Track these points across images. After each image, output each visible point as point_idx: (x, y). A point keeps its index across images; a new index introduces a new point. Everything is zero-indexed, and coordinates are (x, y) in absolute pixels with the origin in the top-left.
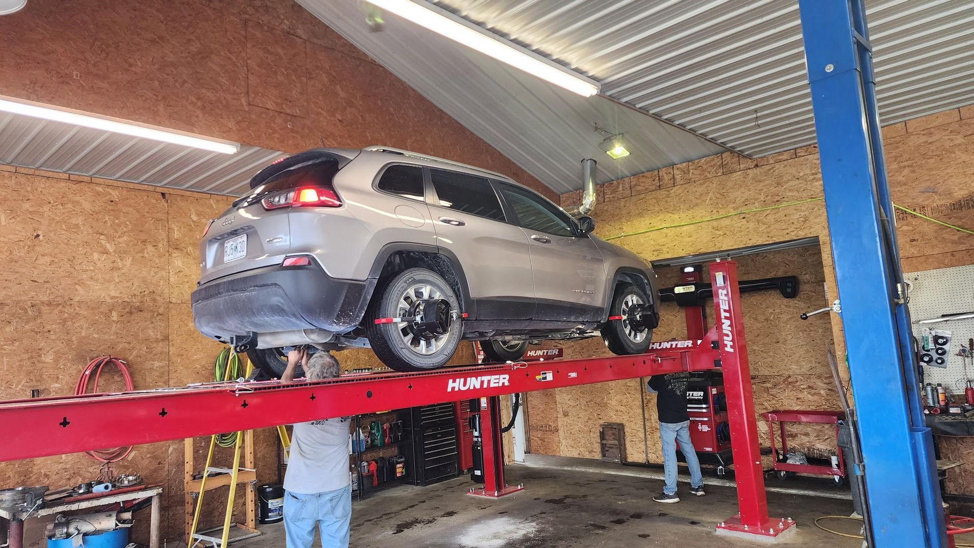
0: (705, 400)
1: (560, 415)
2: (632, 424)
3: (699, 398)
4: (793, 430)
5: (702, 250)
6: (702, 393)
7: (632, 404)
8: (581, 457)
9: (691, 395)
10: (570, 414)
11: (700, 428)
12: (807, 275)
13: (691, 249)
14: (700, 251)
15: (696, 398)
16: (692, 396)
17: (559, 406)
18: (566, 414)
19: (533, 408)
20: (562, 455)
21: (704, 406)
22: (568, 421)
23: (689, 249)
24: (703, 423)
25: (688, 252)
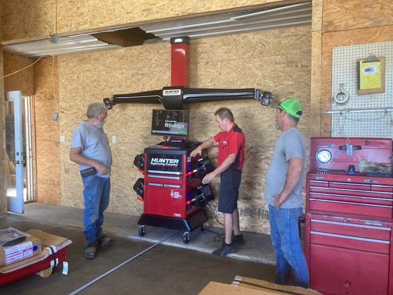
0: (179, 168)
1: (63, 172)
2: (120, 182)
3: (174, 165)
4: (248, 194)
5: (191, 10)
6: (177, 161)
7: (121, 165)
8: (76, 207)
9: (167, 162)
10: (70, 171)
11: (172, 194)
12: (279, 56)
13: (179, 9)
14: (189, 11)
15: (172, 165)
16: (169, 163)
17: (62, 164)
18: (67, 171)
19: (41, 165)
20: (62, 204)
21: (178, 173)
22: (69, 177)
23: (177, 9)
24: (175, 190)
25: (176, 13)
